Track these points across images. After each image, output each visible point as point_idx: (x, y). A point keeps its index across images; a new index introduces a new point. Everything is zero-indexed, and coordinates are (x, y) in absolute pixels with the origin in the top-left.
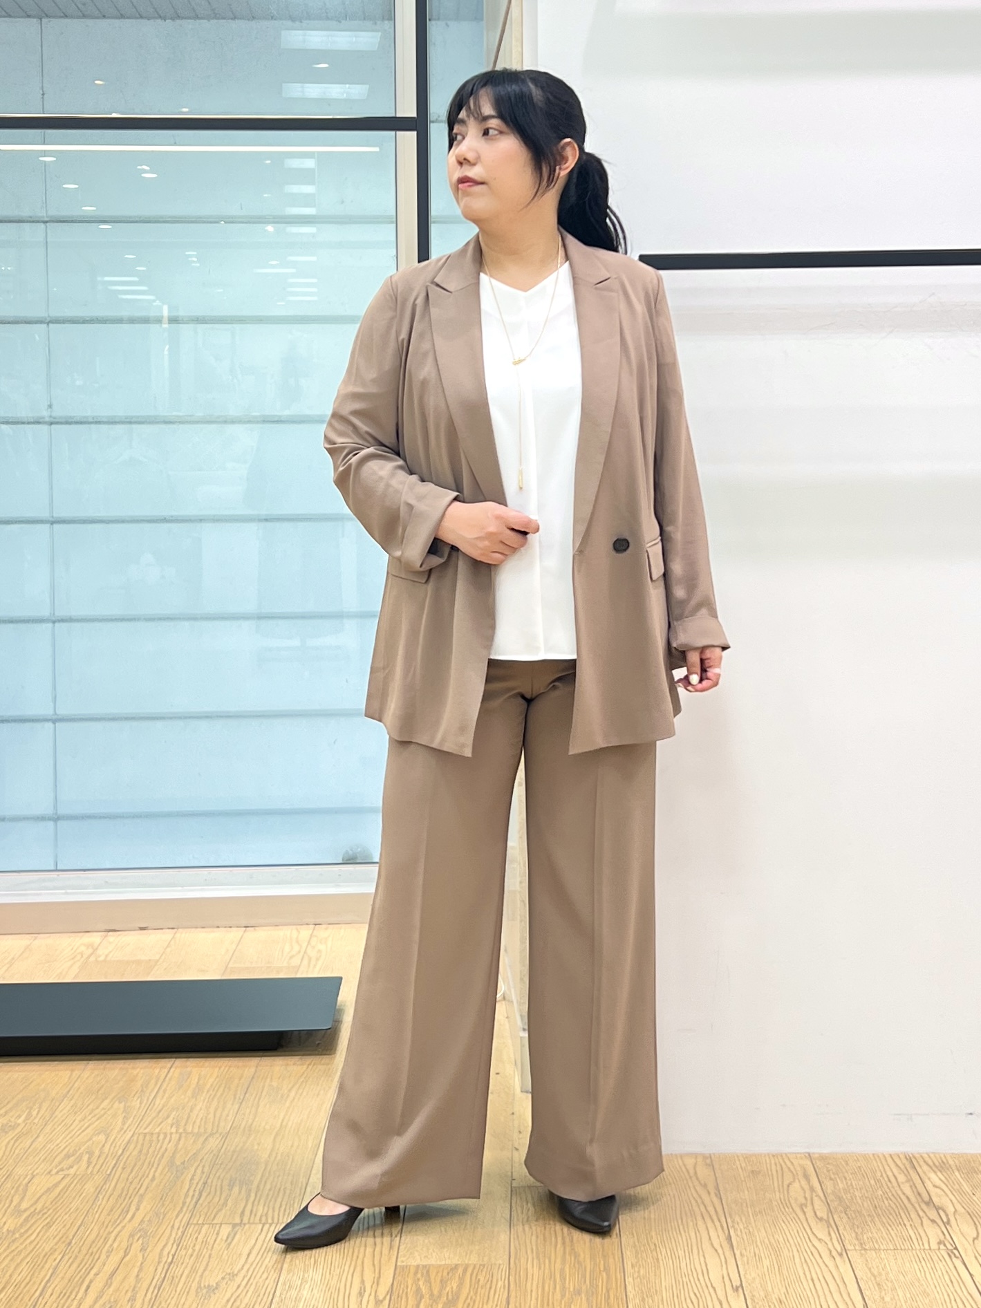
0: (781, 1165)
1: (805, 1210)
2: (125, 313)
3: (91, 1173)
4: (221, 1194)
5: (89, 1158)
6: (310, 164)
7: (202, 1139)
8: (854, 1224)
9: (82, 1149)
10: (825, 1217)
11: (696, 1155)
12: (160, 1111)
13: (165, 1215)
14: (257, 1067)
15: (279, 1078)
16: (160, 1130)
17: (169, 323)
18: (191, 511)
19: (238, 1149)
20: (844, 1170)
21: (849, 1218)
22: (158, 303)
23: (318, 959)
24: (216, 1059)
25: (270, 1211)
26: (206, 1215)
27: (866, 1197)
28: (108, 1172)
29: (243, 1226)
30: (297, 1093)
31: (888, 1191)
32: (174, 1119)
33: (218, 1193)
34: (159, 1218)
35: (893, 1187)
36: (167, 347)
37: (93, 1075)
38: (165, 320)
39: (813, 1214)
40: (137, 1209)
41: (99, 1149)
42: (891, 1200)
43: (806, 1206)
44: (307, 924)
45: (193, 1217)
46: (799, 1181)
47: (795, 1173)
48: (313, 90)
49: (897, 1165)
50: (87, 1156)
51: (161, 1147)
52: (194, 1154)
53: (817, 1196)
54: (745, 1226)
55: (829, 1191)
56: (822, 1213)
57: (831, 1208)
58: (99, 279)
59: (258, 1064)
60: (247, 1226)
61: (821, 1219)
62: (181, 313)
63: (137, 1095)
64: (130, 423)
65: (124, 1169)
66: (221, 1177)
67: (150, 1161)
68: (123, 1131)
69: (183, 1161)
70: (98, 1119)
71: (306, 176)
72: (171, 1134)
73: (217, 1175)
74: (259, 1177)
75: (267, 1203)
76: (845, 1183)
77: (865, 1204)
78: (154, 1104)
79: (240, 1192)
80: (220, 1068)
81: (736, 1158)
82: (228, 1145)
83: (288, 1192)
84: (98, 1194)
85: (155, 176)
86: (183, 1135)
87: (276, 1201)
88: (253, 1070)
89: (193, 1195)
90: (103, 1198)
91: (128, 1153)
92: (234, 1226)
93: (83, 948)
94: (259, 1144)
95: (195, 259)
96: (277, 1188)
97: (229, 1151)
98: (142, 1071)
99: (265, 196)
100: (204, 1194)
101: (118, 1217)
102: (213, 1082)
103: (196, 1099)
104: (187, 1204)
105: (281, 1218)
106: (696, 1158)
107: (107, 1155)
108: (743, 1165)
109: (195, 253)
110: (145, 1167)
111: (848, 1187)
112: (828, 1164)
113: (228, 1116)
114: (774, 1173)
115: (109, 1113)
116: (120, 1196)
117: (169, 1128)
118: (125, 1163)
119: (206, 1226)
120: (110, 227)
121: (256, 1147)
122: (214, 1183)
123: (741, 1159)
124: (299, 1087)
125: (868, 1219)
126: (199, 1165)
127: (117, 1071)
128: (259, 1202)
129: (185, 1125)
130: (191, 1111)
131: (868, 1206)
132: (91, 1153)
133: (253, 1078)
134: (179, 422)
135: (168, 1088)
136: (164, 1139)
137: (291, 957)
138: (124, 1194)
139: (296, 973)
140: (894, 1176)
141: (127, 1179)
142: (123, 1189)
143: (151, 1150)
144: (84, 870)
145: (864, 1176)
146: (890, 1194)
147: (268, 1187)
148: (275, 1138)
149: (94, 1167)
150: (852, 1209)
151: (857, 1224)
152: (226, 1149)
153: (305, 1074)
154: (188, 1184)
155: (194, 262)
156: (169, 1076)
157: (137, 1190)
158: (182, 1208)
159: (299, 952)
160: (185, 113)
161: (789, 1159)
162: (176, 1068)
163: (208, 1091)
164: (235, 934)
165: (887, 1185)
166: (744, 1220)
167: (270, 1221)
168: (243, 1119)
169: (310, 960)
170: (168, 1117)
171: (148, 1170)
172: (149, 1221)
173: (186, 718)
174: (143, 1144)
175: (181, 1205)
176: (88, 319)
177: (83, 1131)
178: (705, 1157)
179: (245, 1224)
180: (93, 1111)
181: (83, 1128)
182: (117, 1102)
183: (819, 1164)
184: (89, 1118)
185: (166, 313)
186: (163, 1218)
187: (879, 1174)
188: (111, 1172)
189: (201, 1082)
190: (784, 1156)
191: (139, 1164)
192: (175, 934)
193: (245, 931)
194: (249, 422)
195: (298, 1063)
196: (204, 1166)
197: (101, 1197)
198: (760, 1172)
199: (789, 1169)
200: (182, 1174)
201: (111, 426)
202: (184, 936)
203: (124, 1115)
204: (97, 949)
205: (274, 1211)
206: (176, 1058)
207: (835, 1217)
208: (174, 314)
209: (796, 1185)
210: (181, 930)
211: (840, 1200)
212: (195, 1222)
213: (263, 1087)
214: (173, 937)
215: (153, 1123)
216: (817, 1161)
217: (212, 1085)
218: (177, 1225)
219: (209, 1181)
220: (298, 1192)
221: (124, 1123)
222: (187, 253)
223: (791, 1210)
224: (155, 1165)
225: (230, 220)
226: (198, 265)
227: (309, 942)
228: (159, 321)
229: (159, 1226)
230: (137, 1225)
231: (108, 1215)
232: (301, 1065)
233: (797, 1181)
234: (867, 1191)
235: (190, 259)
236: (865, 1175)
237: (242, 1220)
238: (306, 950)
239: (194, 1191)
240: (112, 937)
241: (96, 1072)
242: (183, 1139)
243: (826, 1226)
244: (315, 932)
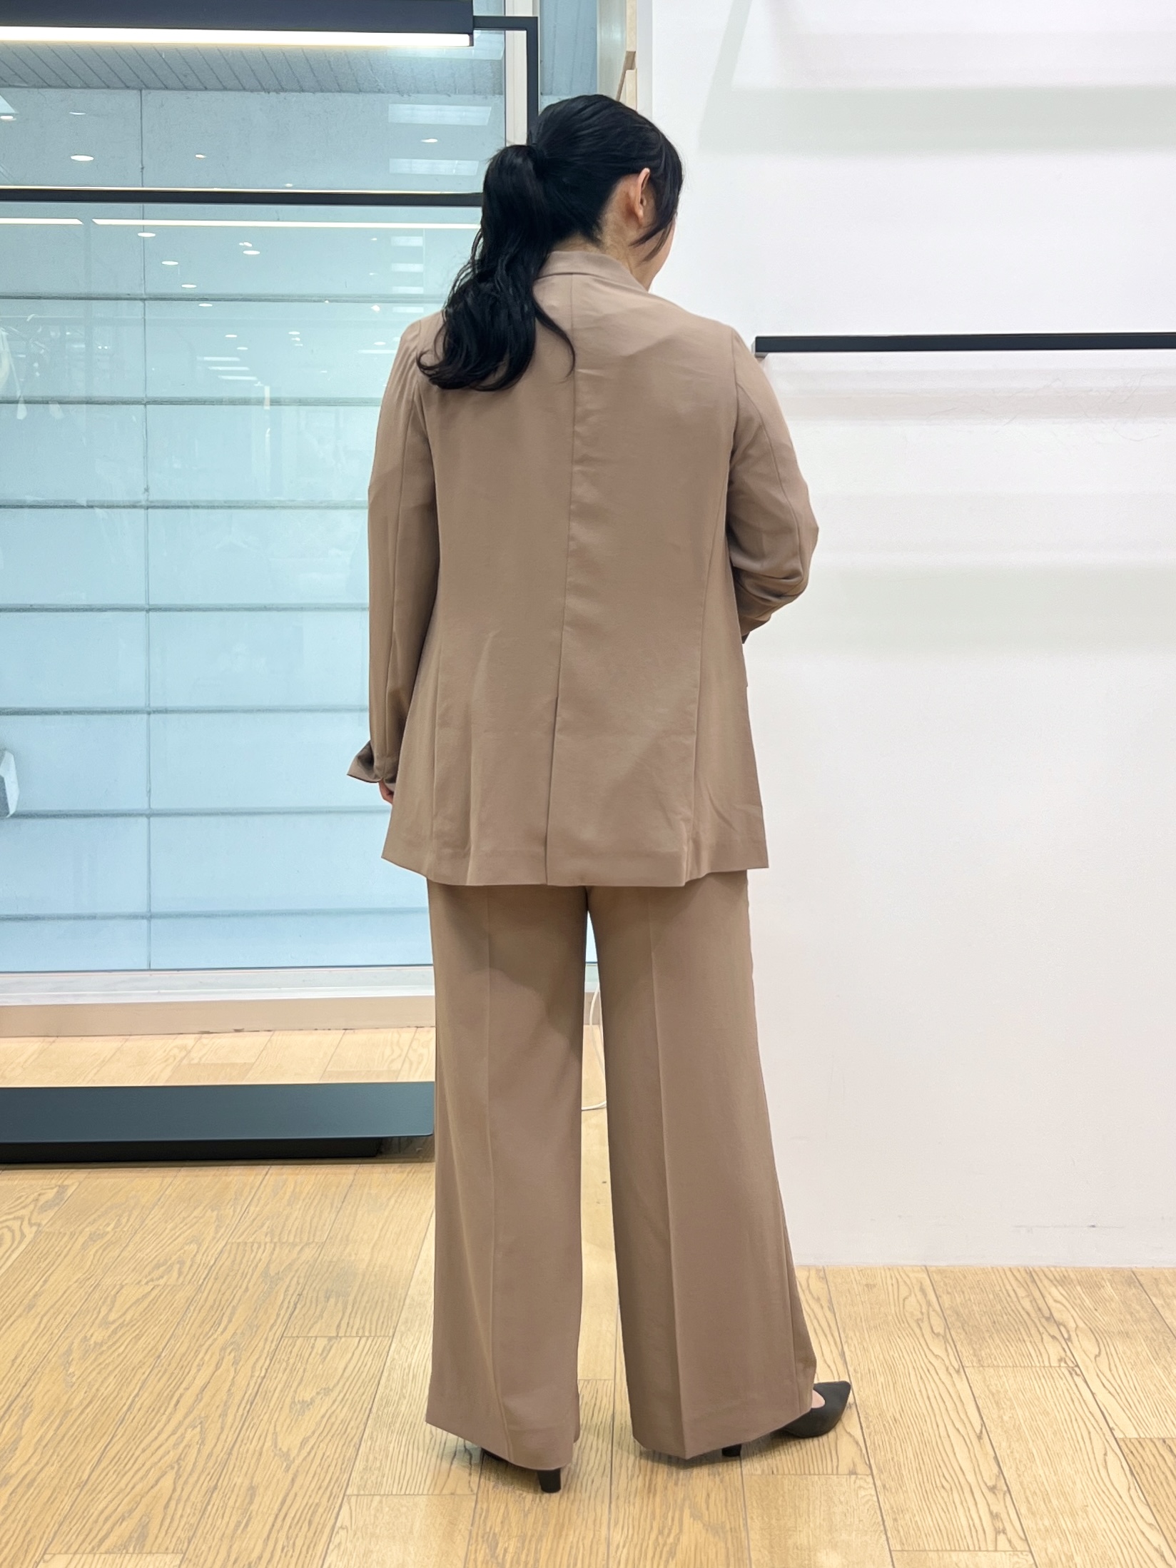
0: (897, 1279)
1: (921, 1324)
2: (225, 394)
3: (182, 1284)
4: (317, 1306)
5: (180, 1269)
6: (417, 241)
7: (298, 1248)
8: (971, 1340)
9: (173, 1259)
10: (942, 1332)
11: (808, 1268)
12: (254, 1220)
13: (258, 1329)
14: (355, 1174)
15: (378, 1186)
16: (255, 1238)
17: (271, 405)
18: (293, 600)
19: (335, 1259)
20: (962, 1284)
21: (966, 1333)
22: (259, 384)
23: (419, 1063)
24: (313, 1166)
25: (368, 1323)
26: (301, 1326)
27: (984, 1313)
28: (200, 1282)
29: (339, 1339)
30: (396, 1201)
31: (1007, 1306)
32: (268, 1227)
33: (314, 1305)
34: (252, 1330)
35: (1012, 1302)
36: (269, 430)
37: (186, 1182)
38: (267, 402)
39: (929, 1329)
40: (230, 1321)
41: (190, 1260)
42: (1010, 1315)
43: (922, 1322)
44: (409, 1027)
45: (287, 1331)
46: (916, 1295)
47: (911, 1287)
48: (421, 166)
49: (1017, 1279)
50: (178, 1266)
51: (255, 1257)
52: (290, 1264)
53: (934, 1310)
54: (860, 1341)
55: (946, 1306)
56: (939, 1329)
57: (948, 1322)
58: (199, 358)
59: (357, 1171)
60: (343, 1340)
61: (938, 1335)
62: (283, 394)
63: (231, 1203)
64: (230, 507)
65: (216, 1279)
66: (317, 1288)
67: (244, 1271)
68: (215, 1241)
69: (277, 1272)
70: (190, 1228)
71: (413, 254)
72: (266, 1244)
73: (314, 1285)
74: (356, 1288)
75: (364, 1316)
76: (962, 1296)
77: (984, 1321)
78: (248, 1213)
79: (336, 1304)
80: (317, 1175)
81: (851, 1271)
82: (324, 1255)
83: (386, 1304)
84: (189, 1305)
85: (257, 253)
86: (278, 1245)
87: (373, 1314)
88: (351, 1177)
89: (288, 1307)
90: (194, 1310)
91: (221, 1263)
92: (330, 1339)
93: (176, 1051)
94: (356, 1254)
95: (298, 339)
96: (375, 1300)
97: (325, 1262)
98: (235, 1179)
99: (371, 274)
100: (299, 1306)
101: (210, 1330)
102: (309, 1190)
103: (292, 1208)
104: (281, 1316)
105: (378, 1331)
106: (809, 1271)
107: (199, 1265)
108: (858, 1278)
109: (298, 333)
110: (238, 1277)
111: (966, 1301)
112: (946, 1277)
113: (324, 1225)
114: (890, 1287)
115: (202, 1221)
116: (212, 1307)
117: (263, 1237)
118: (217, 1273)
119: (300, 1339)
120: (211, 305)
121: (353, 1258)
122: (310, 1296)
123: (856, 1271)
124: (399, 1196)
125: (987, 1335)
126: (294, 1276)
127: (210, 1178)
128: (356, 1313)
129: (280, 1234)
130: (287, 1219)
131: (987, 1322)
132: (182, 1263)
133: (351, 1186)
134: (281, 507)
135: (263, 1196)
136: (259, 1247)
137: (393, 1061)
138: (217, 1303)
139: (397, 1078)
140: (1014, 1290)
141: (220, 1291)
142: (215, 1300)
143: (244, 1261)
144: (178, 970)
145: (982, 1291)
146: (1009, 1309)
147: (365, 1298)
148: (373, 1248)
149: (185, 1277)
150: (970, 1324)
151: (974, 1339)
152: (322, 1259)
153: (405, 1183)
154: (283, 1295)
155: (296, 342)
156: (265, 1182)
157: (229, 1302)
158: (276, 1321)
159: (400, 1056)
160: (289, 188)
161: (905, 1272)
162: (271, 1175)
163: (304, 1200)
164: (335, 1036)
165: (1006, 1299)
166: (858, 1334)
167: (367, 1334)
168: (340, 1228)
169: (411, 1064)
170: (262, 1226)
171: (241, 1281)
172: (242, 1333)
173: (284, 813)
174: (236, 1254)
175: (275, 1317)
176: (187, 400)
177: (175, 1240)
178: (818, 1271)
179: (341, 1338)
180: (184, 1219)
181: (174, 1237)
182: (209, 1210)
183: (936, 1277)
184: (182, 1225)
185: (267, 394)
186: (256, 1331)
187: (998, 1288)
188: (203, 1283)
189: (297, 1190)
190: (900, 1268)
191: (232, 1274)
192: (272, 1036)
193: (344, 1034)
194: (353, 508)
195: (399, 1169)
196: (299, 1277)
197: (192, 1308)
198: (875, 1286)
199: (905, 1282)
200: (276, 1285)
201: (210, 511)
202: (280, 1038)
203: (216, 1224)
204: (190, 1051)
205: (371, 1324)
206: (272, 1165)
207: (953, 1333)
208: (276, 395)
209: (912, 1300)
210: (277, 1033)
211: (958, 1315)
212: (289, 1335)
213: (362, 1195)
214: (269, 1040)
215: (246, 1233)
216: (934, 1274)
217: (308, 1193)
218: (270, 1339)
219: (305, 1292)
220: (397, 1304)
221: (217, 1232)
222: (290, 333)
223: (907, 1325)
224: (248, 1276)
225: (335, 299)
226: (302, 345)
227: (410, 1046)
228: (260, 402)
229: (252, 1340)
230: (229, 1338)
231: (200, 1326)
232: (403, 1172)
233: (913, 1295)
234: (985, 1306)
235: (293, 339)
236: (983, 1289)
237: (338, 1334)
238: (407, 1053)
239: (289, 1302)
240: (206, 1039)
241: (188, 1179)
242: (277, 1249)
243: (943, 1342)
244: (417, 1035)
